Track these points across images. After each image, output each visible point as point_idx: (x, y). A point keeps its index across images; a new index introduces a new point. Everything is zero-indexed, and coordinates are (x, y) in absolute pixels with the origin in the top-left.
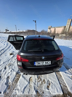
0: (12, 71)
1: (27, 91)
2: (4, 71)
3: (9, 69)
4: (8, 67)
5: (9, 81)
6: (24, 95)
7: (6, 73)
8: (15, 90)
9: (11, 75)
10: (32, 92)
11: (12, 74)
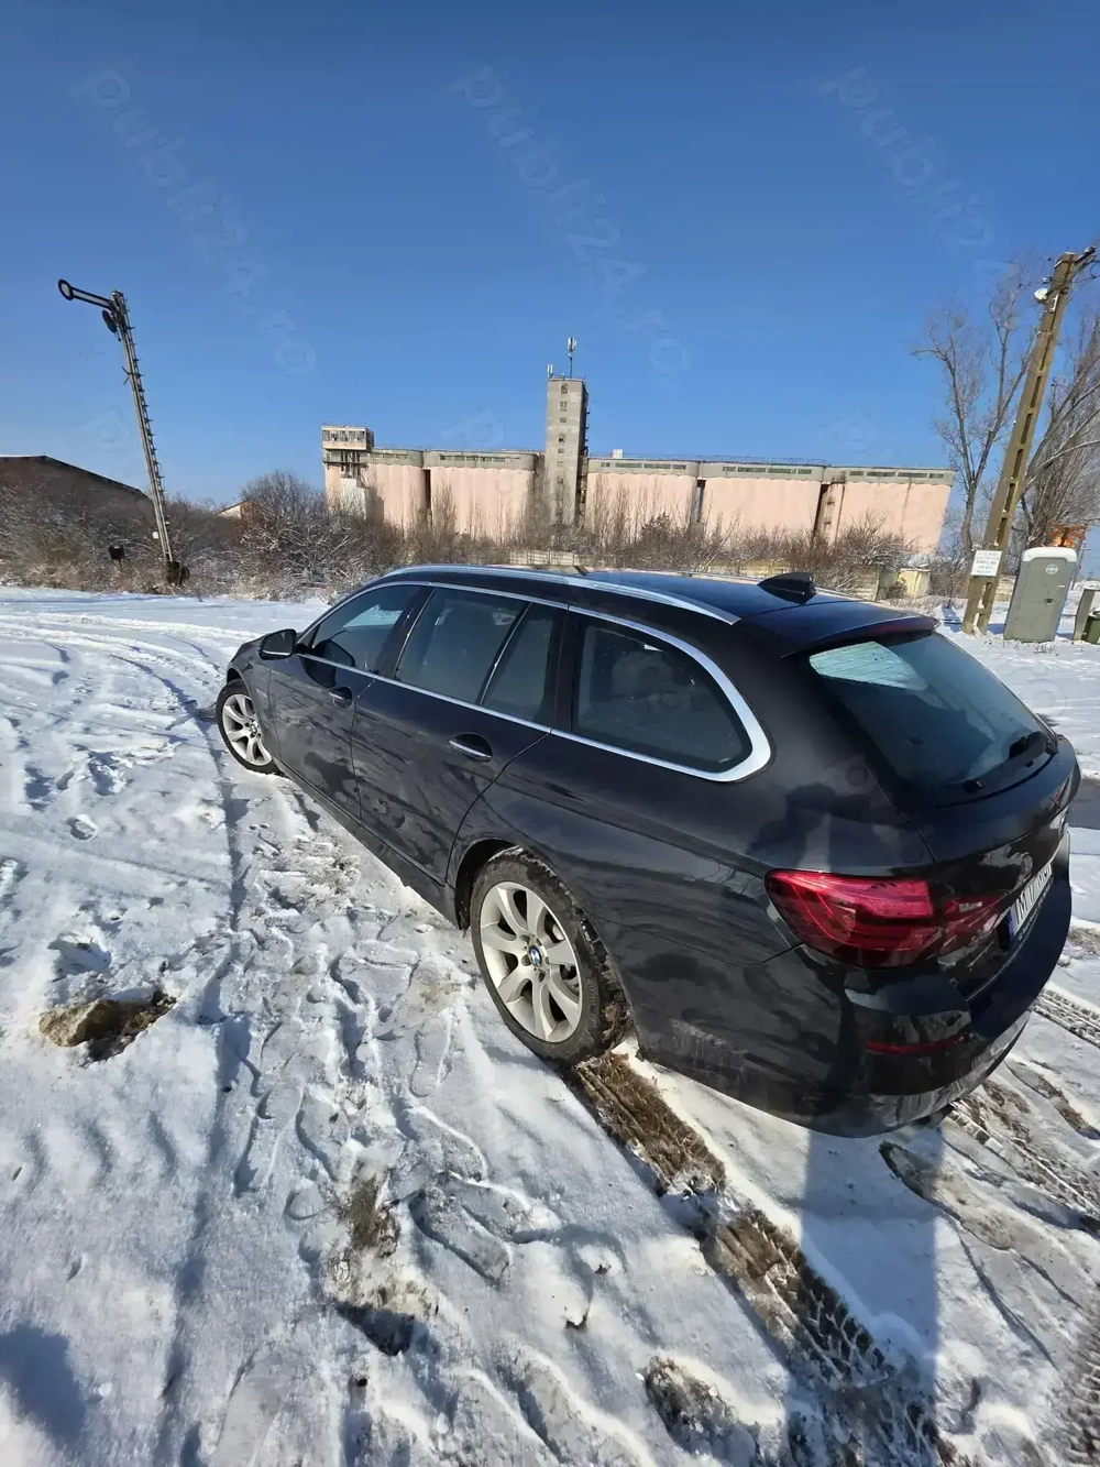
0: (591, 1256)
1: (1045, 1309)
2: (442, 1401)
3: (496, 1283)
4: (424, 1261)
5: (754, 1431)
6: (1071, 1367)
7: (517, 1385)
8: (966, 1426)
9: (667, 1330)
10: (1073, 1261)
11: (655, 1310)
